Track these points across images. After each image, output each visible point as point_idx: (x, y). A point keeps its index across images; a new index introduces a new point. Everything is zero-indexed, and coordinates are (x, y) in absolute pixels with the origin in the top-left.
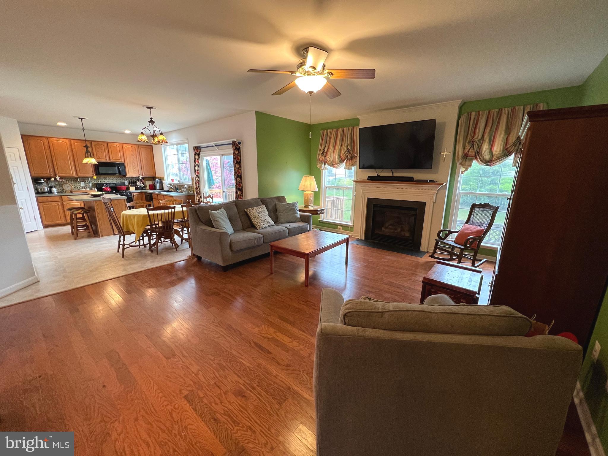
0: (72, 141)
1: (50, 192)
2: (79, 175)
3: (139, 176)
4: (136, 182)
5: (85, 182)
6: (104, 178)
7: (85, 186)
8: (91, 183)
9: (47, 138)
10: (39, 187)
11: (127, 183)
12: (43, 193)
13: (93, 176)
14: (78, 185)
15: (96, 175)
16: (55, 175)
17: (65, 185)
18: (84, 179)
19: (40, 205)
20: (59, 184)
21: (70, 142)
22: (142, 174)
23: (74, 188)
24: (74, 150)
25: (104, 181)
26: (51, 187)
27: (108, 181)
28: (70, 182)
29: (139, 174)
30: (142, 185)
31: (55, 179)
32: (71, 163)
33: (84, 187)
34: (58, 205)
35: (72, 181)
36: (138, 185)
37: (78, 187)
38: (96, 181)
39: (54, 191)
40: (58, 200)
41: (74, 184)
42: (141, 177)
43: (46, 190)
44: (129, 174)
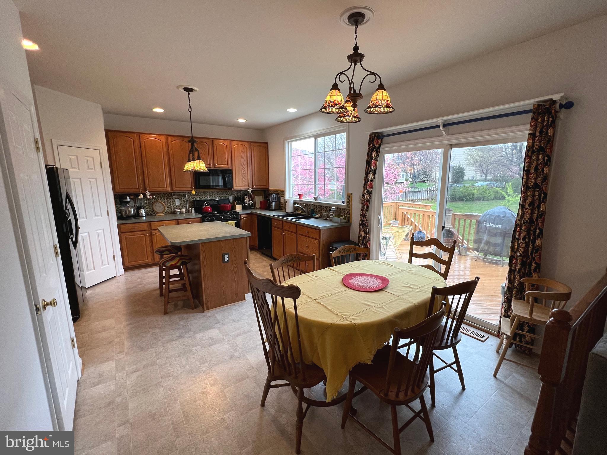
0: (170, 138)
1: (137, 215)
2: (175, 189)
3: (249, 189)
4: (244, 199)
5: (180, 199)
6: (204, 192)
7: (180, 205)
8: (187, 200)
9: (139, 134)
10: (123, 208)
11: (231, 198)
12: (128, 217)
13: (191, 189)
14: (172, 203)
15: (196, 188)
16: (145, 189)
17: (155, 204)
18: (179, 195)
19: (122, 236)
20: (149, 203)
21: (167, 139)
22: (253, 186)
23: (167, 208)
24: (171, 152)
26: (139, 208)
27: (208, 196)
28: (162, 199)
29: (249, 186)
30: (251, 202)
31: (145, 195)
32: (165, 172)
33: (179, 207)
34: (145, 235)
35: (165, 198)
36: (246, 202)
37: (171, 207)
38: (194, 198)
39: (142, 213)
40: (145, 229)
41: (167, 202)
42: (250, 191)
43: (132, 213)
44: (236, 186)
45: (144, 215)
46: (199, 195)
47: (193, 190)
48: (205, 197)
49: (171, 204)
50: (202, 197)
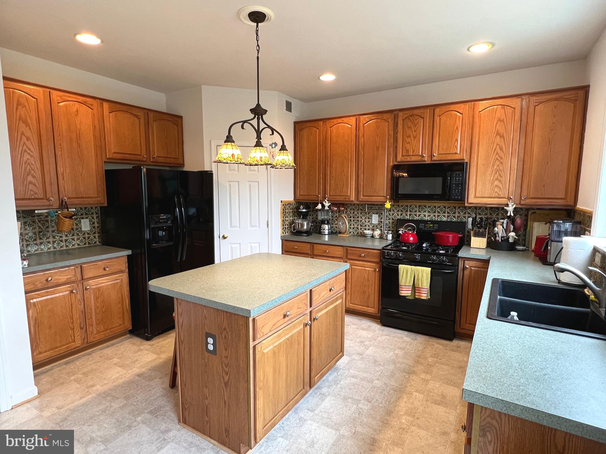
2: (361, 197)
3: (508, 205)
4: (493, 225)
5: (379, 214)
6: (420, 206)
7: (379, 224)
11: (470, 222)
13: (384, 200)
14: (367, 220)
15: (391, 199)
21: (359, 121)
23: (360, 227)
25: (418, 213)
26: (323, 222)
27: (427, 214)
30: (512, 234)
36: (498, 233)
37: (365, 226)
38: (401, 214)
39: (324, 230)
40: (307, 252)
41: (361, 218)
42: (510, 209)
43: (305, 227)
44: (475, 197)
45: (327, 233)
46: (410, 211)
47: (388, 201)
48: (419, 215)
49: (365, 221)
50: (416, 215)
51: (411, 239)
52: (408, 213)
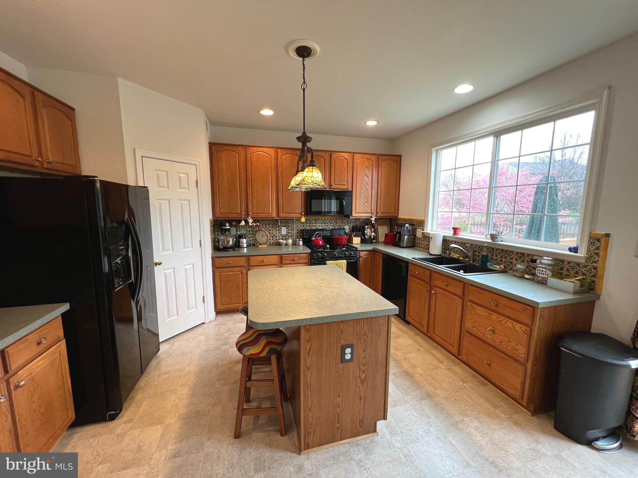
0: (279, 151)
1: (237, 245)
2: (281, 215)
3: (371, 217)
4: (364, 229)
5: (287, 227)
6: (315, 220)
7: (287, 234)
8: (296, 228)
9: (246, 147)
10: (222, 237)
11: (347, 228)
12: (226, 249)
13: (300, 216)
14: (277, 232)
15: (306, 214)
16: (248, 215)
17: (258, 233)
18: (287, 222)
19: (216, 273)
20: (252, 231)
21: (277, 153)
22: (377, 213)
23: (271, 238)
24: (280, 169)
26: (241, 237)
27: (320, 225)
28: (267, 227)
29: (372, 213)
30: (373, 233)
31: (247, 222)
32: (271, 195)
33: (285, 238)
34: (242, 273)
35: (271, 226)
36: (367, 233)
37: (276, 237)
38: (303, 226)
39: (243, 243)
40: (243, 265)
41: (272, 230)
42: (373, 219)
43: (231, 243)
44: (356, 213)
45: (245, 246)
46: (309, 223)
47: (303, 217)
48: (316, 226)
49: (276, 233)
50: (313, 226)
51: (321, 242)
52: (308, 225)
